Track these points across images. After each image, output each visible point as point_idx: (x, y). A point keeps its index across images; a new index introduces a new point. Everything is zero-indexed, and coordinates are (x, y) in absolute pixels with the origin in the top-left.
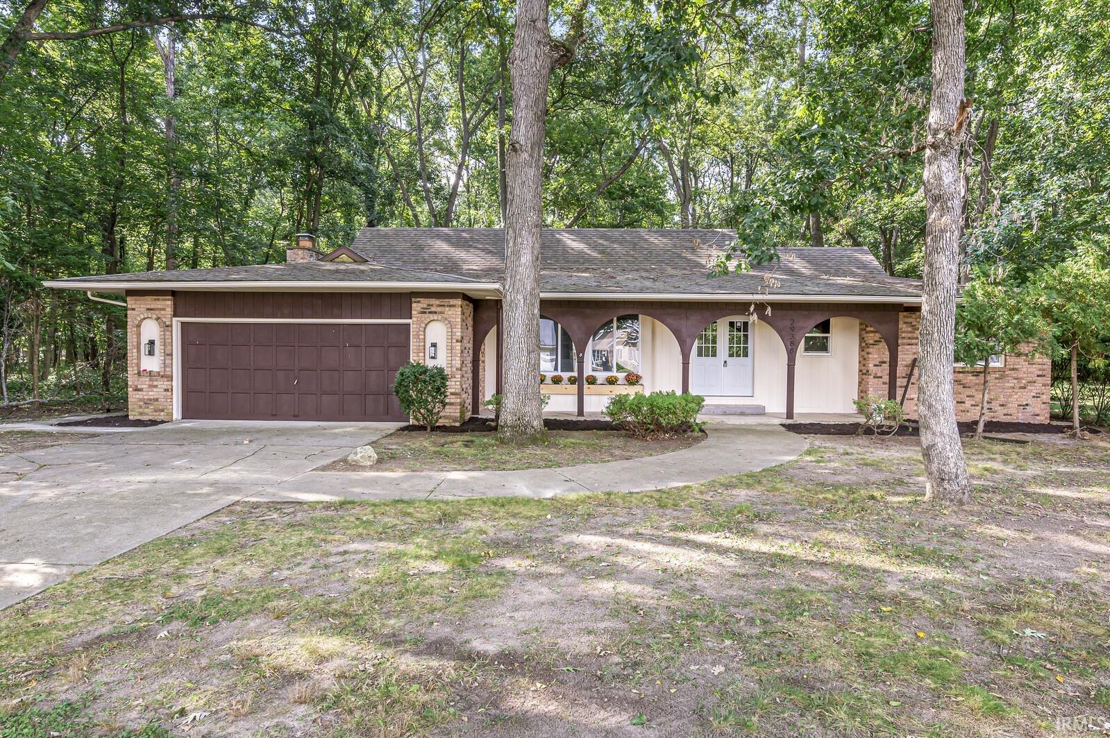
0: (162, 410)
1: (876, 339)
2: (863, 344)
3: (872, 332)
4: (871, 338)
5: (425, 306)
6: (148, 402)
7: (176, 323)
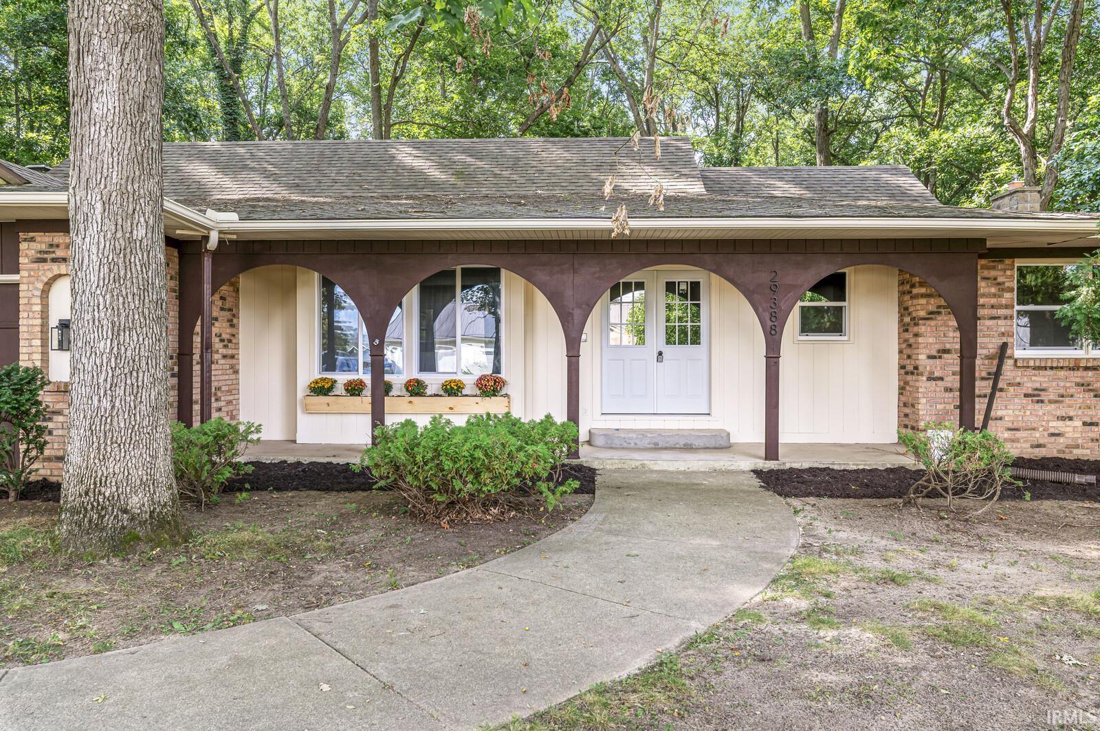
1: (931, 308)
2: (907, 319)
3: (923, 296)
4: (921, 307)
5: (44, 247)
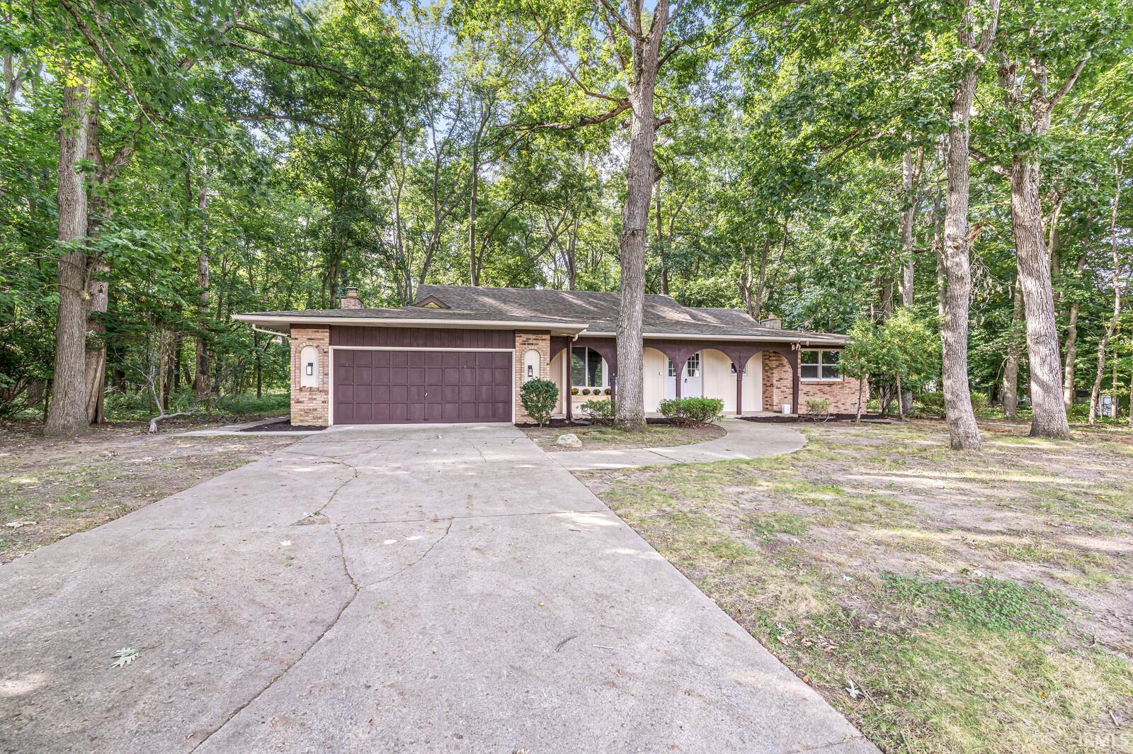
0: (320, 418)
5: (525, 340)
6: (307, 412)
7: (331, 349)
